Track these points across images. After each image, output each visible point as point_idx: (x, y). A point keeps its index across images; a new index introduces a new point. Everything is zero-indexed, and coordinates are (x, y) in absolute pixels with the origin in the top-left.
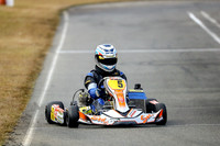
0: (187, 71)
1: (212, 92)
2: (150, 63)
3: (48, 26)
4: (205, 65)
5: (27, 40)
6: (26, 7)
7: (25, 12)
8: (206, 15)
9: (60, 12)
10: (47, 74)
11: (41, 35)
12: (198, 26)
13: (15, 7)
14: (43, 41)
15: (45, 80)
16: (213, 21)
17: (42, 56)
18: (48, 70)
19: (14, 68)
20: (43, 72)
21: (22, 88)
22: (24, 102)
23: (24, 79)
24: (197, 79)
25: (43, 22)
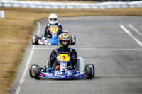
0: (119, 63)
1: (135, 77)
2: (94, 57)
3: (27, 31)
4: (131, 60)
5: (13, 40)
6: (13, 19)
7: (11, 22)
8: (132, 27)
9: (35, 23)
10: (26, 63)
11: (22, 37)
13: (5, 18)
14: (23, 41)
15: (25, 66)
16: (136, 30)
17: (23, 51)
18: (27, 60)
19: (4, 58)
20: (24, 61)
21: (10, 72)
22: (10, 81)
23: (10, 66)
24: (125, 68)
25: (23, 28)
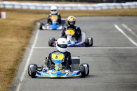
0: (114, 61)
1: (129, 74)
2: (90, 55)
3: (27, 31)
4: (125, 57)
5: (14, 40)
6: (14, 19)
7: (13, 22)
8: (125, 26)
9: (35, 23)
10: (26, 61)
11: (22, 37)
12: (120, 33)
13: (6, 19)
14: (24, 40)
15: (25, 64)
16: (130, 30)
17: (23, 50)
18: (27, 58)
19: (6, 56)
20: (24, 60)
21: (11, 70)
22: (12, 78)
23: (12, 64)
24: (119, 66)
25: (24, 28)
